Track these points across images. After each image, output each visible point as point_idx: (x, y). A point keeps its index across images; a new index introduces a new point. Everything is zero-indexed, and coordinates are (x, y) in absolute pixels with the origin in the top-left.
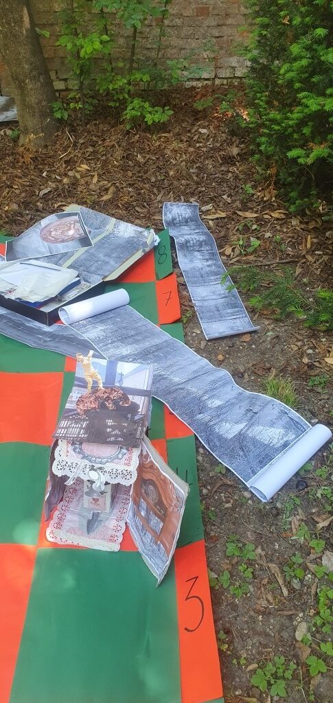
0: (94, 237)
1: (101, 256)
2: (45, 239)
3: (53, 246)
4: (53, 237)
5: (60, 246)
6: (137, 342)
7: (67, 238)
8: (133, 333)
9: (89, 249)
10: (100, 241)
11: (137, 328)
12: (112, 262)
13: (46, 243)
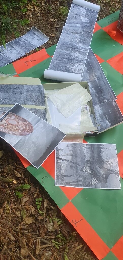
0: (8, 108)
1: (24, 95)
2: (31, 129)
3: (33, 123)
4: (26, 127)
5: (29, 120)
6: (69, 55)
7: (20, 121)
8: (65, 59)
9: (22, 104)
10: (10, 103)
11: (61, 60)
12: (25, 88)
13: (34, 127)
